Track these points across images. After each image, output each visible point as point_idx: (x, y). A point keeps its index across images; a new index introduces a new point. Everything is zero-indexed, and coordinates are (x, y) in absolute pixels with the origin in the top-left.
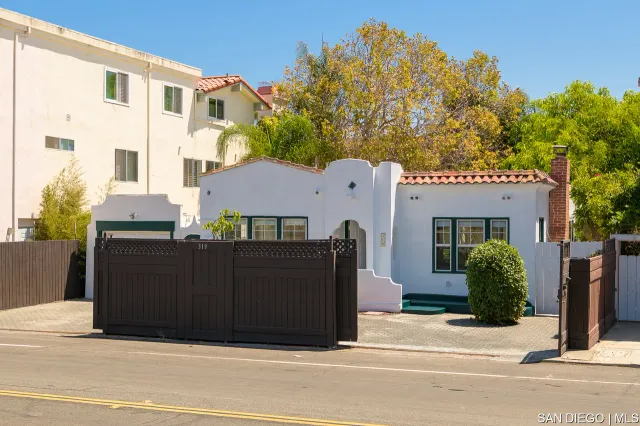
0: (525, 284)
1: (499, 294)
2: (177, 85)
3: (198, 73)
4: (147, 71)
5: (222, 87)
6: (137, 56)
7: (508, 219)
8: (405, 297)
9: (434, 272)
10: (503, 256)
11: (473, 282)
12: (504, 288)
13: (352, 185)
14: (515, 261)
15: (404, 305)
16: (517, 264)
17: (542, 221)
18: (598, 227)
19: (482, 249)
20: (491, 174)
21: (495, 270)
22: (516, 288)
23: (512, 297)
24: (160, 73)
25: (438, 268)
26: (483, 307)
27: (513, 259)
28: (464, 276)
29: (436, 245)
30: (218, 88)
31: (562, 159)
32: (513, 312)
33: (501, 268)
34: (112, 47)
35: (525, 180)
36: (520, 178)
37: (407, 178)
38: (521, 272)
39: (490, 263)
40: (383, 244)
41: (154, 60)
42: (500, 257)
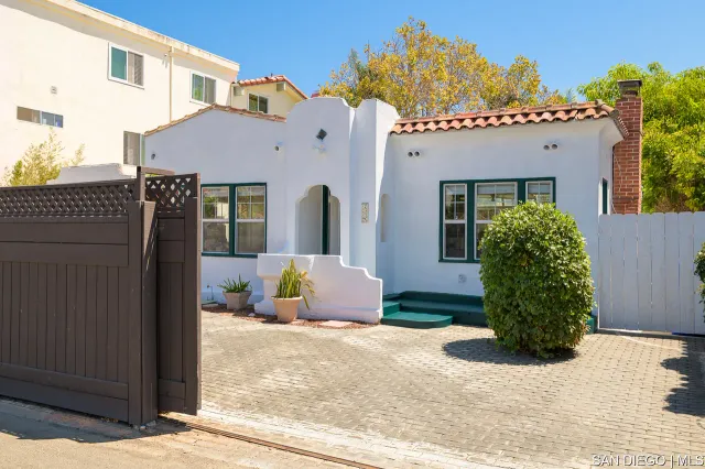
0: (590, 281)
1: (540, 301)
2: (208, 76)
3: (235, 67)
4: (168, 56)
5: (262, 82)
6: (154, 38)
7: (553, 179)
8: (385, 299)
9: (441, 260)
10: (547, 228)
11: (490, 278)
12: (549, 288)
13: (322, 135)
14: (571, 239)
15: (386, 311)
16: (574, 244)
17: (605, 185)
18: (685, 198)
19: (508, 217)
20: (526, 111)
21: (530, 254)
22: (574, 289)
23: (564, 306)
24: (185, 60)
25: (447, 256)
26: (509, 322)
27: (566, 235)
28: (479, 266)
29: (446, 221)
30: (257, 83)
31: (634, 99)
32: (566, 334)
33: (544, 250)
34: (119, 23)
35: (581, 116)
36: (573, 114)
37: (403, 125)
38: (582, 258)
39: (522, 243)
40: (365, 219)
41: (176, 44)
42: (541, 230)
